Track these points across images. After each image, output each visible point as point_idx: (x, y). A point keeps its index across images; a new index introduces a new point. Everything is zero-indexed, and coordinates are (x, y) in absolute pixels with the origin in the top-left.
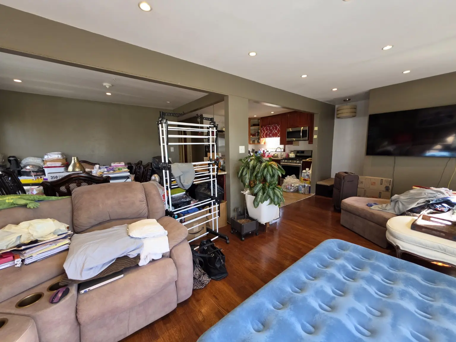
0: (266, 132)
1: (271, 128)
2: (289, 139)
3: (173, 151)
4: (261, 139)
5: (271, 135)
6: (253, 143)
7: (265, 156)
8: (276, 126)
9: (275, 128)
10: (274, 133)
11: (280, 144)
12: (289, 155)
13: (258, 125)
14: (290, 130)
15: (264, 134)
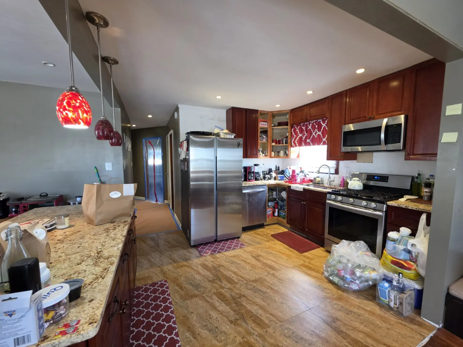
0: (300, 135)
1: (310, 127)
2: (349, 149)
3: (110, 169)
4: (291, 148)
5: (308, 141)
6: (276, 155)
7: (296, 180)
8: (320, 121)
9: (317, 126)
10: (316, 137)
11: (328, 159)
12: (348, 183)
13: (286, 124)
14: (351, 127)
15: (296, 139)
